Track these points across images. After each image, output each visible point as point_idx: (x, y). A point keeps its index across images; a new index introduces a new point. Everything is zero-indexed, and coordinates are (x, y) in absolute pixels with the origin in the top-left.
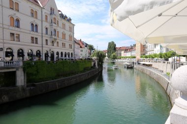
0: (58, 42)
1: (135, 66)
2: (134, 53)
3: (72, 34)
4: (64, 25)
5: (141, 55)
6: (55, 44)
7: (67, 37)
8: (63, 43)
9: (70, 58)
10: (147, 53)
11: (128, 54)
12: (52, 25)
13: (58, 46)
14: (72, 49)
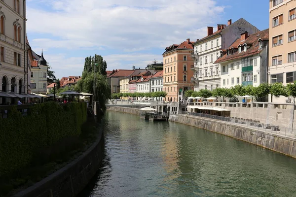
1: (172, 116)
2: (157, 86)
3: (21, 22)
5: (180, 89)
9: (17, 94)
10: (198, 86)
11: (143, 88)
14: (21, 69)
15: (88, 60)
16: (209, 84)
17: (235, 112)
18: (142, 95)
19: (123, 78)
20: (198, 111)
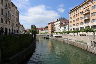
0: (10, 22)
1: (50, 37)
2: (47, 31)
3: (18, 18)
4: (13, 10)
5: (51, 32)
6: (8, 23)
7: (15, 19)
8: (13, 23)
9: (17, 33)
10: (55, 31)
11: (44, 32)
12: (7, 8)
13: (10, 24)
14: (18, 28)
15: (32, 26)
16: (57, 31)
17: (63, 36)
18: (43, 33)
19: (39, 29)
20: (55, 36)
